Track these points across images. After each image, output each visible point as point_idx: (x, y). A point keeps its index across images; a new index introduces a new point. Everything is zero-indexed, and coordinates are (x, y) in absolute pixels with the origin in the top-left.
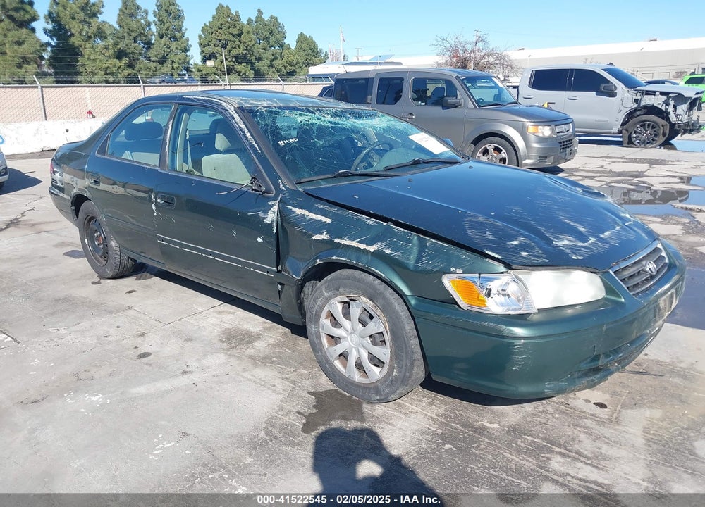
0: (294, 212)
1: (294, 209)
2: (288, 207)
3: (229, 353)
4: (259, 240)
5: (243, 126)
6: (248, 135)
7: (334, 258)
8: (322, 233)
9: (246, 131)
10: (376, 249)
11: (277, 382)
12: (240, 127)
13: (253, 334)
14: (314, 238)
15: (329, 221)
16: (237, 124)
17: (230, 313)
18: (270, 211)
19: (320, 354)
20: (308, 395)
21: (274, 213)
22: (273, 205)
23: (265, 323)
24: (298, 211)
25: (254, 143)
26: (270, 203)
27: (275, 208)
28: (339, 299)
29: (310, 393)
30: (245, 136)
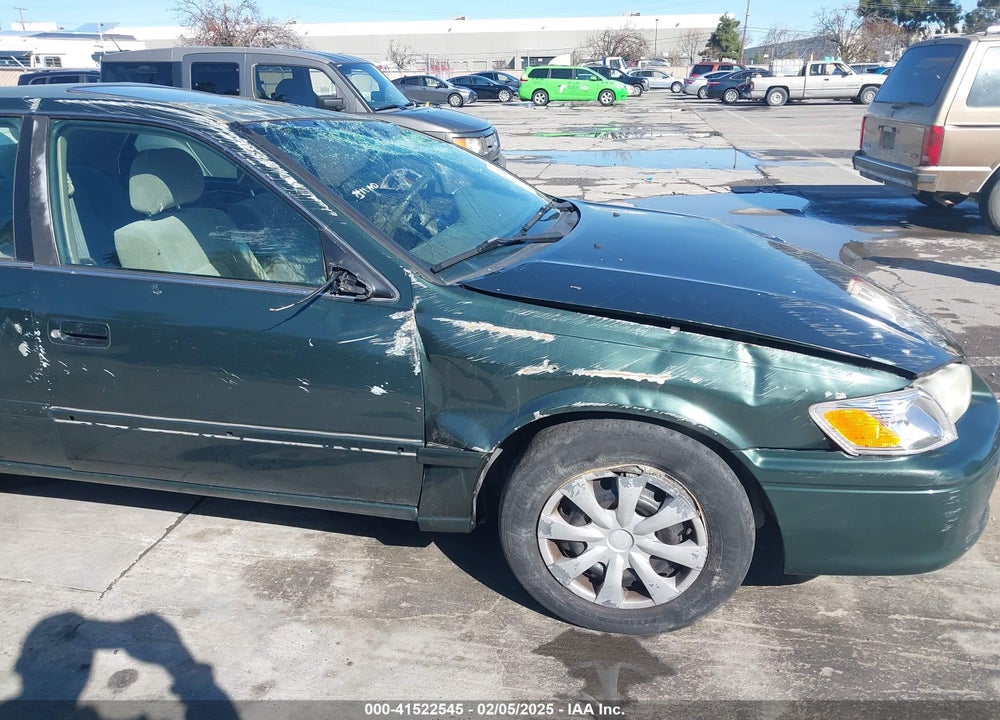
0: (459, 329)
1: (456, 323)
2: (442, 319)
3: (304, 618)
4: (377, 390)
5: (269, 164)
6: (291, 181)
7: (579, 404)
8: (539, 363)
9: (283, 173)
10: (670, 378)
11: (459, 648)
12: (263, 166)
13: (311, 565)
14: (520, 373)
15: (550, 338)
16: (251, 158)
17: (220, 533)
18: (399, 333)
19: (538, 576)
20: (537, 656)
21: (409, 334)
22: (403, 321)
23: (312, 536)
24: (469, 326)
25: (314, 197)
26: (395, 316)
27: (411, 325)
28: (591, 474)
29: (535, 651)
30: (283, 183)
